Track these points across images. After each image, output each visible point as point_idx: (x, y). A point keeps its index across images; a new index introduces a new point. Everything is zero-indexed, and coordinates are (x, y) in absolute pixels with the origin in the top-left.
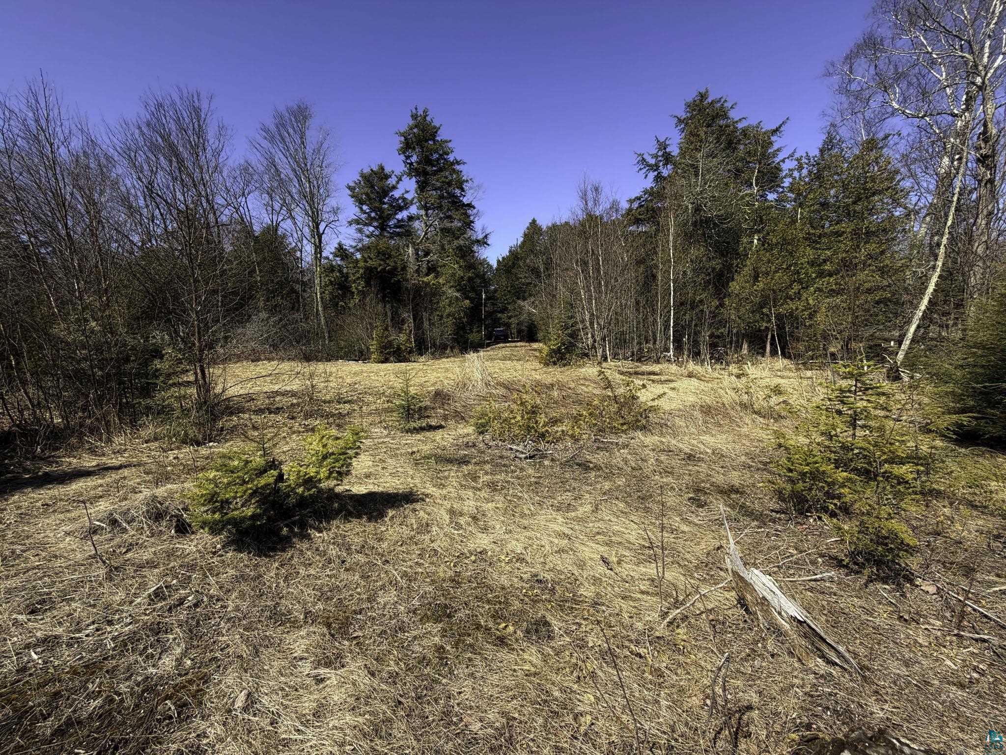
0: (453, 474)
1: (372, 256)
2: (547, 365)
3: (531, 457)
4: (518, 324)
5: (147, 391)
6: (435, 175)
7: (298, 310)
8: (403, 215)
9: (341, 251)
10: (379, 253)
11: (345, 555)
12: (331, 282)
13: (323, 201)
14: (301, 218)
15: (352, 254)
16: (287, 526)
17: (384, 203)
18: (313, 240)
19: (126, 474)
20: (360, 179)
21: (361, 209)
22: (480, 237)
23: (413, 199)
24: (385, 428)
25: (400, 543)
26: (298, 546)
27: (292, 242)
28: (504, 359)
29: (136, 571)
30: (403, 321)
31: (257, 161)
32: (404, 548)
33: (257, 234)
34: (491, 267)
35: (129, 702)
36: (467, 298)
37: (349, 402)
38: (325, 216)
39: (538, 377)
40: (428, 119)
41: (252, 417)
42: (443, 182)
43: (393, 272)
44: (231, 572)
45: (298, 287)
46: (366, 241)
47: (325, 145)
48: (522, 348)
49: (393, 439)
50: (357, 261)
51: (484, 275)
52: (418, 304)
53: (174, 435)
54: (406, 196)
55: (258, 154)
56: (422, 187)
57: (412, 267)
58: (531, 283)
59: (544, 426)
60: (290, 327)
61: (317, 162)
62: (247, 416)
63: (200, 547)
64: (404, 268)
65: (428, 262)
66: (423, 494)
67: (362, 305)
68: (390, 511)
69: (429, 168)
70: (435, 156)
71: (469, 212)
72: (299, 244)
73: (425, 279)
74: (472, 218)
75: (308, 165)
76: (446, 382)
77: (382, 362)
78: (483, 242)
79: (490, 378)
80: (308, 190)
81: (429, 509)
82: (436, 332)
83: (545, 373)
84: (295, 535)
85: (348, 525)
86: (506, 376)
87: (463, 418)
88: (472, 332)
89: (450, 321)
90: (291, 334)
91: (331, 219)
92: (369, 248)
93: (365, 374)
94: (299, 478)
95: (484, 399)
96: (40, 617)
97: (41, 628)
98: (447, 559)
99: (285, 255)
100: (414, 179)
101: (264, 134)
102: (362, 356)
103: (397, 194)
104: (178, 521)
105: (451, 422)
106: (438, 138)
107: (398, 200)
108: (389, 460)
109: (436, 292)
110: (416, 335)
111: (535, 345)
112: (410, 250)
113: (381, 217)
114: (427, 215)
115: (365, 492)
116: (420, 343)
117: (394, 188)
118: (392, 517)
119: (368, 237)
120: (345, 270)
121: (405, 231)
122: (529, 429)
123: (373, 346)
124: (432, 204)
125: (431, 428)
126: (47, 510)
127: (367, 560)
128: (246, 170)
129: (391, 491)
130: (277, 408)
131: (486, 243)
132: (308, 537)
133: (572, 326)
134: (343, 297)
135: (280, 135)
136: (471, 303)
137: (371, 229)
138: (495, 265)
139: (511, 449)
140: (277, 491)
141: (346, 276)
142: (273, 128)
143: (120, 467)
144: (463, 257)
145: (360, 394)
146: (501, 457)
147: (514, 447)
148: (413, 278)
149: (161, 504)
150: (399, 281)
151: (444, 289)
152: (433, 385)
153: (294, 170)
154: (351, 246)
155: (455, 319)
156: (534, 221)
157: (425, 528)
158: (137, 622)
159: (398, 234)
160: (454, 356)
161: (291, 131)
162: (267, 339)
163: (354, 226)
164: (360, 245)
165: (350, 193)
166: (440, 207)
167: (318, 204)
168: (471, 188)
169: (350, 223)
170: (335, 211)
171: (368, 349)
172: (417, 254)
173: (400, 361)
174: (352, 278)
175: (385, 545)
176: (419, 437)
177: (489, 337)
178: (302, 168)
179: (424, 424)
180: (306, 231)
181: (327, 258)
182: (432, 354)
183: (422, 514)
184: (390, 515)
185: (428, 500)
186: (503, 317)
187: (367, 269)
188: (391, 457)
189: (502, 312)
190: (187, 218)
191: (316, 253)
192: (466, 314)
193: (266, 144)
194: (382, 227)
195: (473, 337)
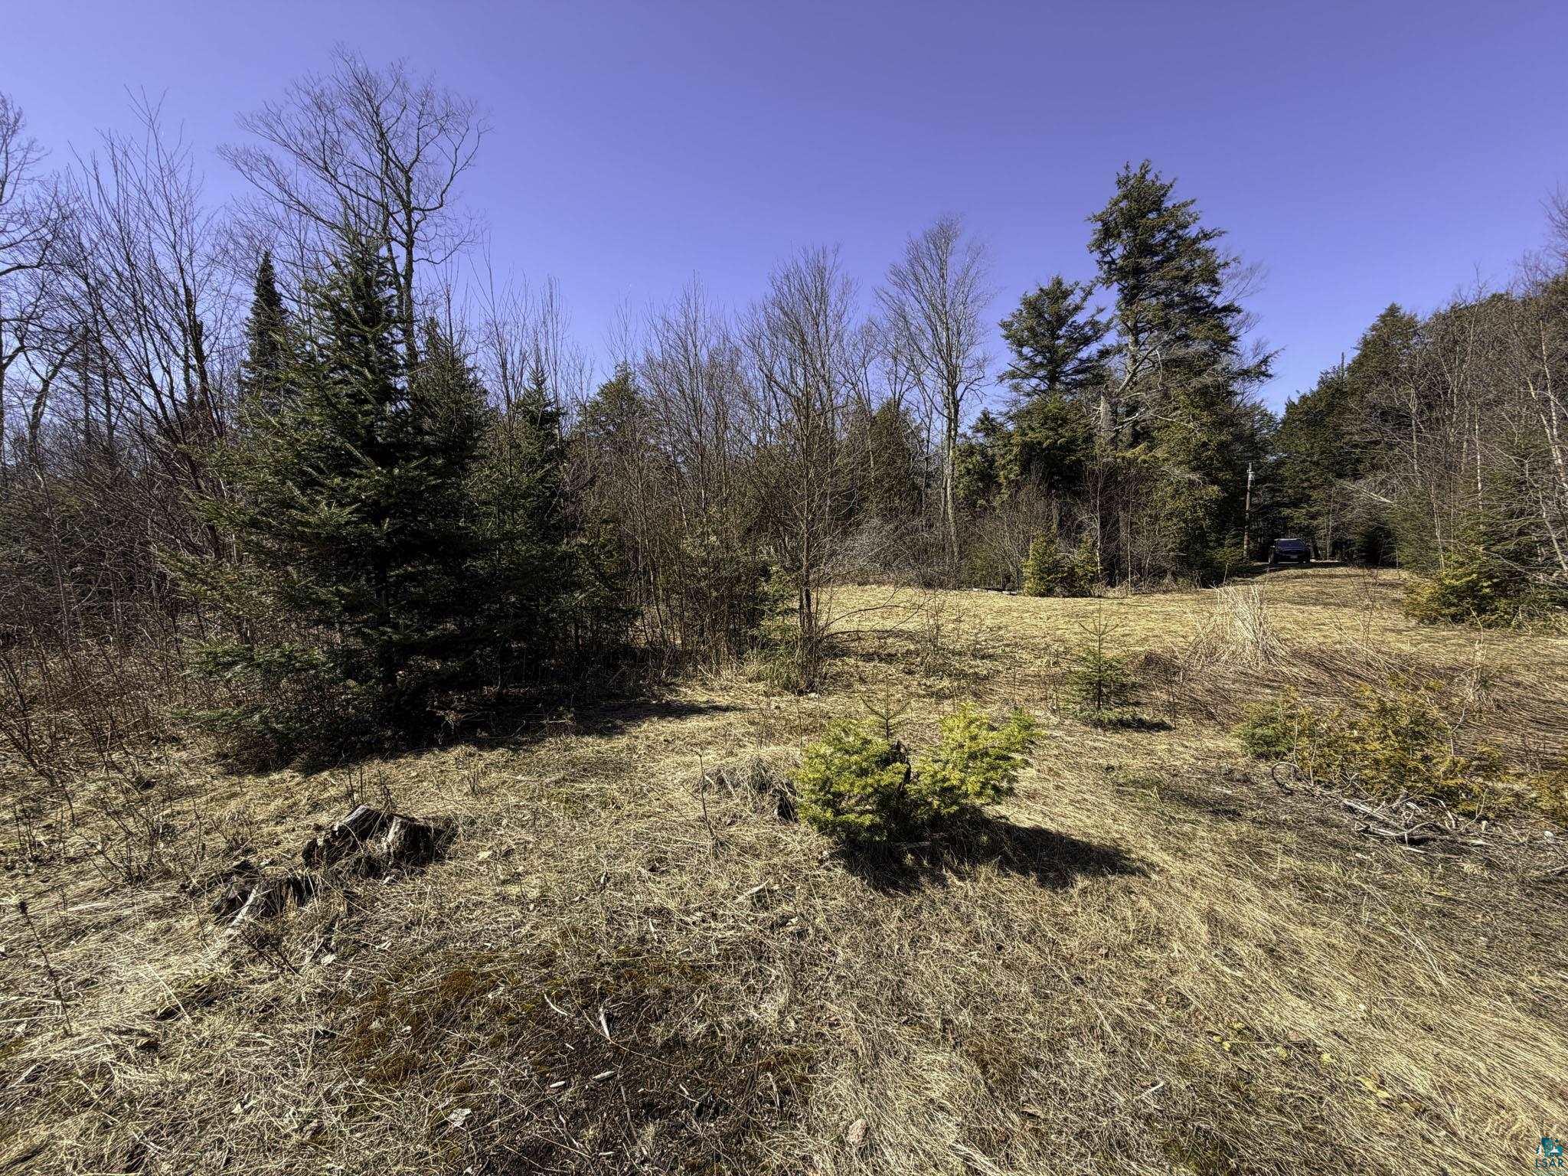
0: (1203, 831)
1: (1035, 424)
2: (1431, 619)
3: (1413, 842)
4: (1336, 529)
5: (753, 618)
6: (1157, 269)
7: (920, 514)
8: (1090, 351)
9: (987, 425)
10: (1046, 418)
11: (1003, 936)
12: (968, 471)
13: (964, 354)
14: (933, 381)
15: (1002, 425)
16: (912, 852)
17: (1059, 338)
18: (946, 413)
19: (732, 720)
20: (1022, 307)
21: (1020, 354)
22: (1250, 362)
23: (1111, 321)
24: (1054, 712)
25: (1103, 951)
26: (928, 892)
27: (916, 418)
28: (1302, 600)
29: (739, 855)
30: (1080, 527)
31: (882, 315)
32: (1112, 964)
33: (874, 414)
34: (1271, 418)
35: (730, 1048)
36: (1213, 483)
37: (990, 657)
38: (966, 374)
39: (1407, 648)
40: (1149, 177)
41: (860, 663)
42: (1174, 278)
43: (1069, 447)
44: (841, 901)
45: (920, 481)
46: (1025, 402)
47: (972, 272)
48: (1348, 579)
49: (1070, 733)
50: (1010, 435)
51: (1253, 435)
52: (1112, 498)
53: (777, 678)
54: (1097, 318)
55: (885, 306)
56: (1130, 297)
57: (1104, 436)
58: (1377, 443)
59: (1451, 772)
60: (908, 539)
61: (960, 298)
62: (853, 661)
63: (805, 846)
64: (1089, 439)
65: (1136, 423)
66: (1142, 860)
67: (1015, 505)
68: (1079, 878)
69: (1145, 262)
70: (1160, 236)
71: (1228, 321)
72: (927, 420)
73: (1129, 454)
74: (1232, 331)
75: (948, 305)
76: (1168, 639)
77: (1042, 595)
78: (1259, 373)
79: (1275, 643)
80: (944, 341)
81: (1160, 898)
82: (1143, 545)
83: (1428, 639)
84: (924, 871)
85: (1005, 882)
86: (1312, 640)
87: (1211, 716)
88: (1222, 545)
89: (1174, 524)
90: (908, 548)
91: (973, 377)
92: (1028, 412)
93: (1015, 614)
94: (934, 783)
95: (1260, 682)
96: (658, 879)
97: (658, 893)
98: (1212, 1028)
99: (907, 438)
100: (1116, 286)
101: (893, 278)
102: (1008, 583)
103: (1080, 318)
104: (781, 799)
105: (1186, 721)
106: (1168, 204)
107: (1082, 328)
108: (1067, 774)
109: (1148, 475)
110: (1103, 551)
111: (1388, 575)
112: (1103, 407)
113: (1050, 361)
114: (1136, 342)
115: (1027, 824)
116: (1112, 565)
117: (1077, 308)
118: (1084, 892)
119: (1028, 395)
120: (990, 452)
121: (1094, 377)
122: (1400, 771)
123: (1029, 567)
124: (1148, 322)
125: (1141, 725)
126: (667, 746)
127: (1042, 962)
128: (868, 331)
129: (1077, 836)
130: (889, 655)
131: (1264, 374)
132: (942, 881)
133: (1521, 533)
134: (985, 492)
135: (915, 275)
136: (1224, 490)
137: (1034, 382)
138: (1280, 413)
139: (1351, 810)
140: (903, 794)
141: (991, 461)
142: (905, 266)
143: (727, 709)
144: (1209, 406)
145: (1008, 645)
146: (1323, 822)
147: (1363, 808)
148: (1104, 453)
149: (766, 772)
150: (1079, 461)
151: (1165, 468)
152: (1139, 643)
153: (928, 317)
154: (1000, 413)
155: (1185, 521)
156: (1393, 311)
157: (1155, 935)
158: (739, 929)
159: (1081, 384)
160: (1180, 591)
161: (928, 264)
162: (877, 555)
163: (1008, 382)
164: (1014, 410)
165: (1004, 332)
166: (1166, 325)
167: (957, 358)
168: (1233, 276)
169: (1001, 379)
170: (980, 365)
171: (1019, 572)
172: (1115, 413)
173: (1074, 596)
174: (1000, 462)
175: (1074, 943)
176: (1117, 738)
177: (1261, 553)
178: (940, 313)
179: (1128, 716)
180: (938, 399)
181: (964, 435)
182: (1134, 584)
183: (1144, 903)
184: (1080, 885)
185: (1154, 877)
186: (1299, 516)
187: (1025, 445)
188: (1071, 768)
189: (1295, 504)
190: (803, 406)
191: (949, 430)
192: (1209, 513)
193: (894, 291)
194: (1053, 378)
195: (1226, 555)
